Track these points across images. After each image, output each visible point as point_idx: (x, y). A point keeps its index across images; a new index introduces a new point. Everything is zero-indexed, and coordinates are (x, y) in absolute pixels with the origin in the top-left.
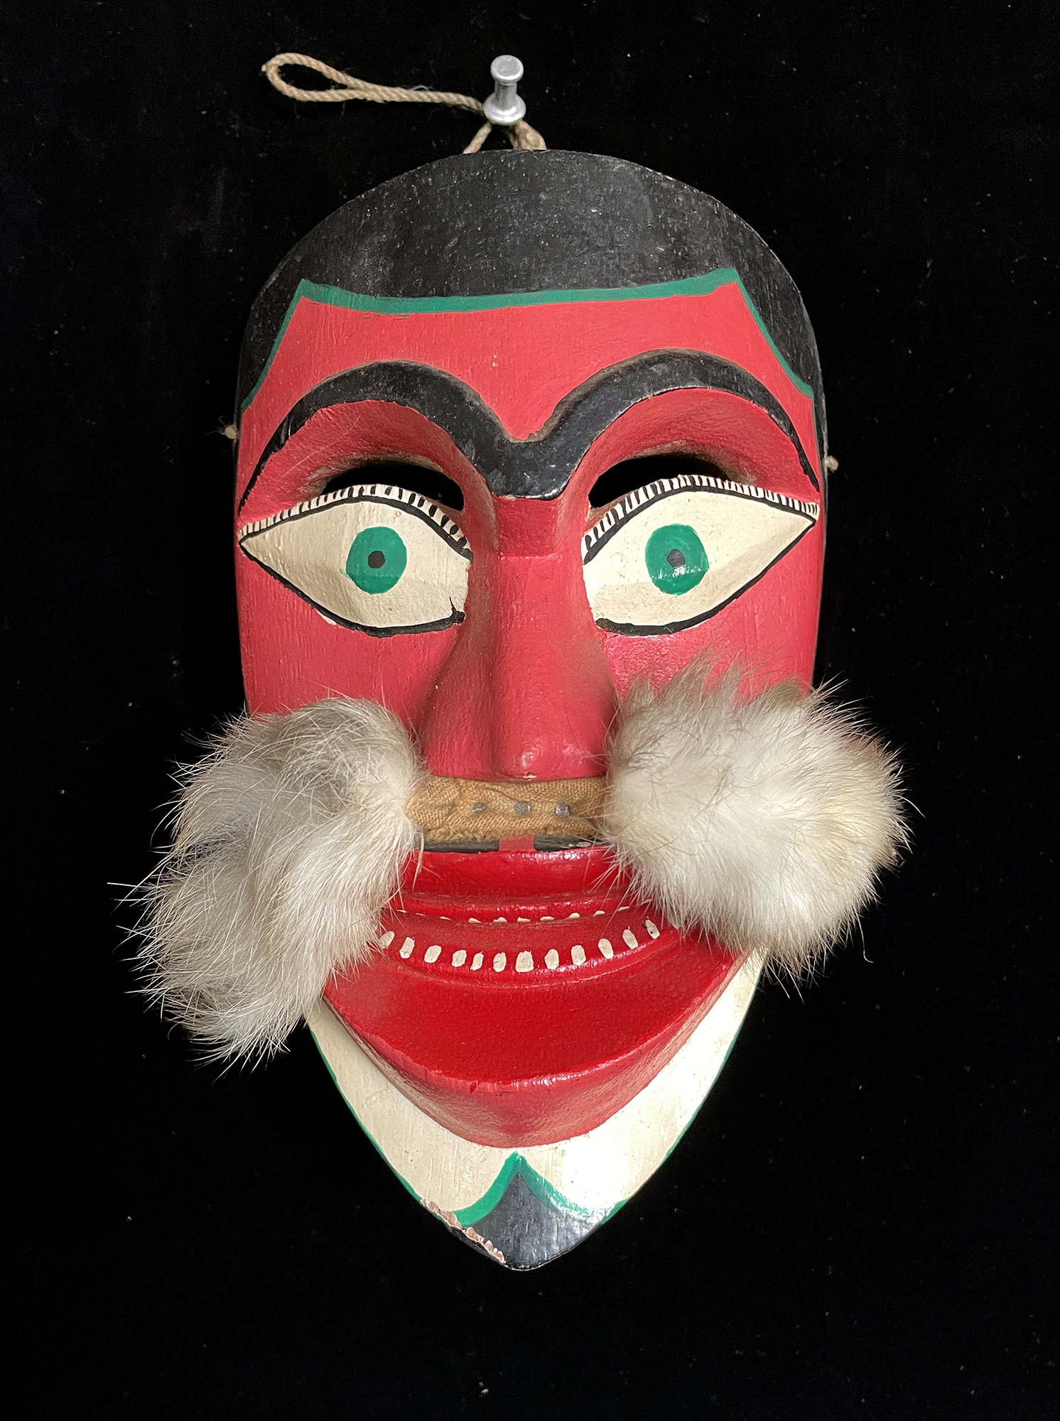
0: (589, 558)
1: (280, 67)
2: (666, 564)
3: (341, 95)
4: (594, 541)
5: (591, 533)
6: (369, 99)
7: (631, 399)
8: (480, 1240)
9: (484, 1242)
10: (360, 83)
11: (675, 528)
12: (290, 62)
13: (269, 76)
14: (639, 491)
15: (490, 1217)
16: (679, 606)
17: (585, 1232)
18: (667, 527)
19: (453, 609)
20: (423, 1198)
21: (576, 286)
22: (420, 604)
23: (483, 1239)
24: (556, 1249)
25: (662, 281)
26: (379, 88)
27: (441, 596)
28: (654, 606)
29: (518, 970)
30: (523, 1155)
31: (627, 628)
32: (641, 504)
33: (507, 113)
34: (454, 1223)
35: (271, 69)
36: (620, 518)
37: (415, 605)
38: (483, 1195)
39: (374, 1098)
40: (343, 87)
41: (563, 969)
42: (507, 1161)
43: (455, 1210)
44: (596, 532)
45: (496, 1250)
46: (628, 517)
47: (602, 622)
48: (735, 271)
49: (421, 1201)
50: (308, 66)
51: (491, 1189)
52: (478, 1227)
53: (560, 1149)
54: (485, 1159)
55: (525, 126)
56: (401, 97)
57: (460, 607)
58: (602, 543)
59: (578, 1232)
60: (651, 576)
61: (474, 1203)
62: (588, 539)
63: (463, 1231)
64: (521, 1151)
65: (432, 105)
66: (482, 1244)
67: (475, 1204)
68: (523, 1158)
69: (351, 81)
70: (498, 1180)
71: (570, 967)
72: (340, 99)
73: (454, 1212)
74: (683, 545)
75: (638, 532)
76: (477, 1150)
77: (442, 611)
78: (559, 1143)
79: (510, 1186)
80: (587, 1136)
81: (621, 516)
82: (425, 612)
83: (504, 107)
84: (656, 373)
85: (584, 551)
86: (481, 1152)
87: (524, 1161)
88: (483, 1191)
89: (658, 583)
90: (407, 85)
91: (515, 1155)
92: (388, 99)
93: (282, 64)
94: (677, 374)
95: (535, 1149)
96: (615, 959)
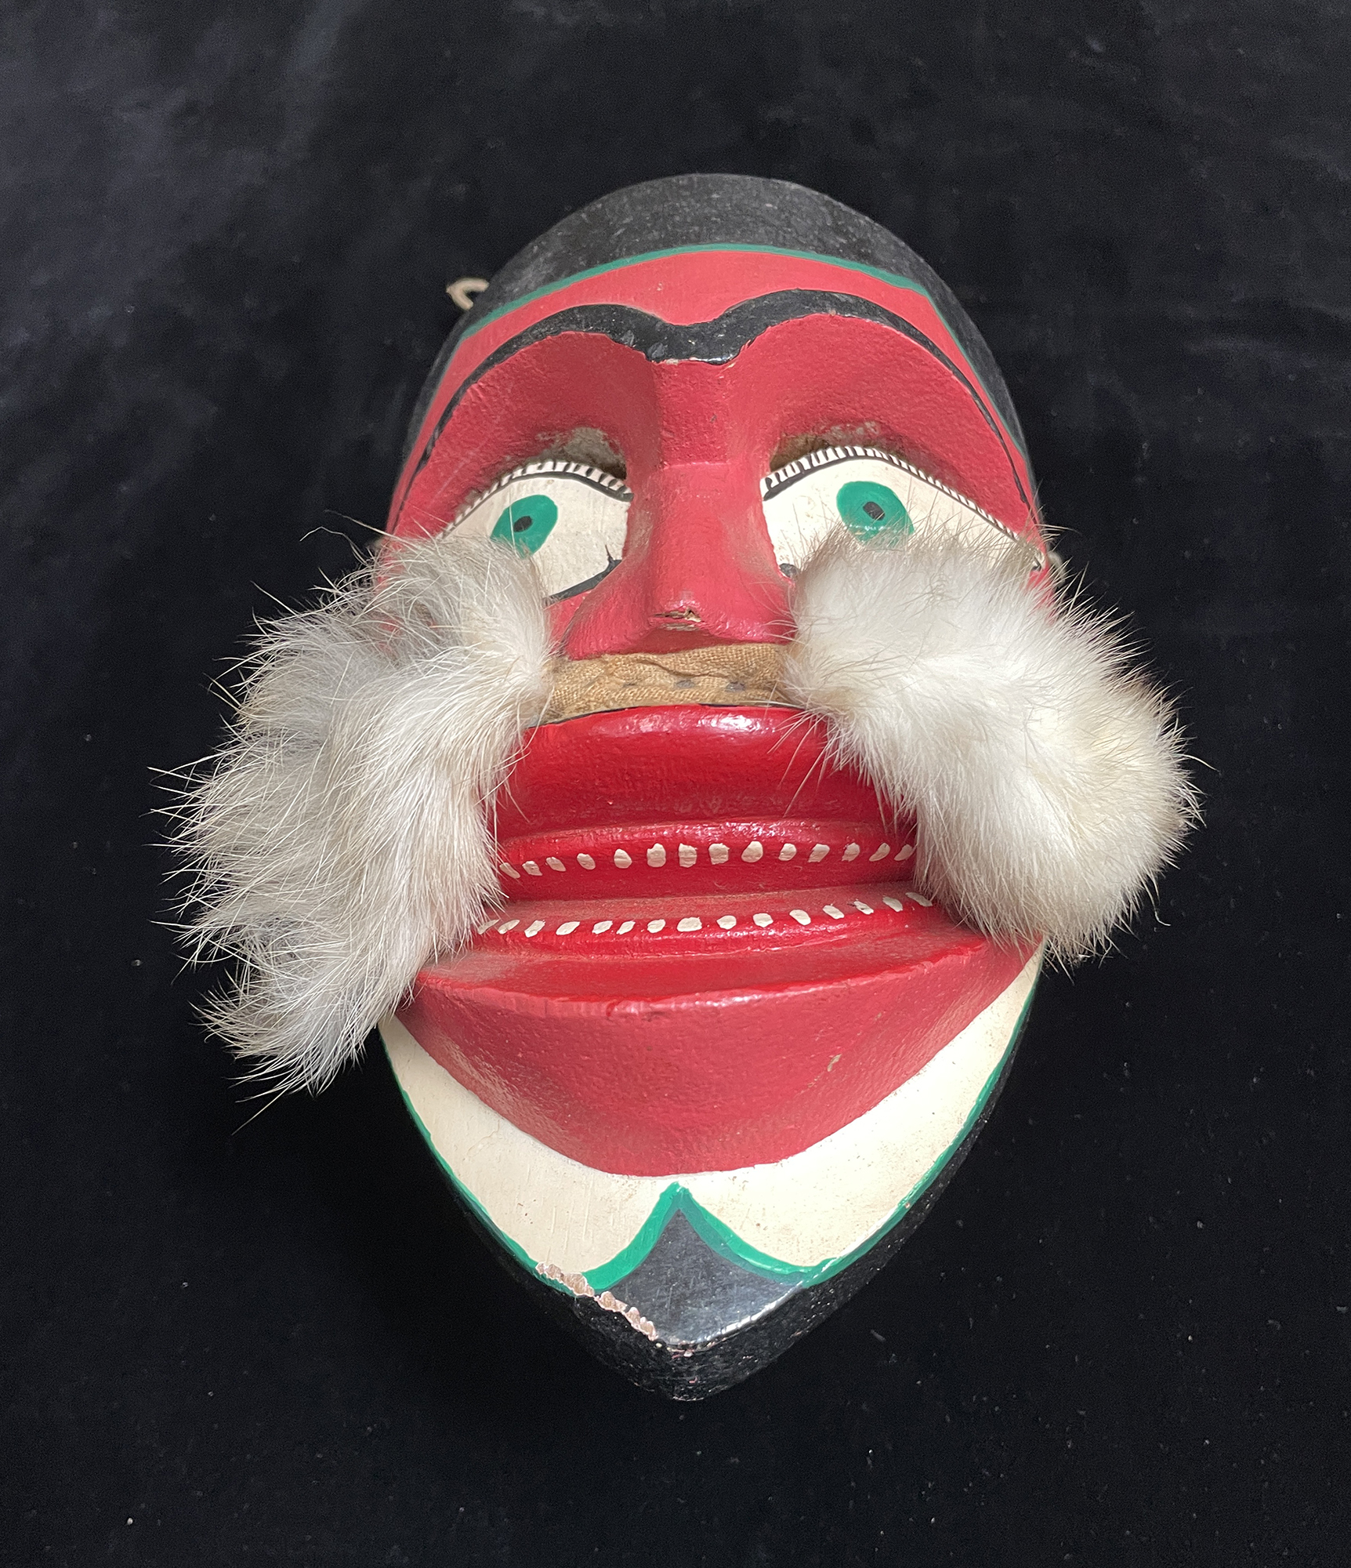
0: (769, 497)
4: (775, 482)
5: (772, 477)
7: (811, 307)
8: (620, 1307)
9: (627, 1310)
13: (454, 296)
15: (635, 1274)
19: (610, 558)
20: (540, 1263)
22: (571, 562)
23: (624, 1306)
27: (595, 546)
29: (681, 929)
30: (687, 1186)
32: (829, 461)
34: (583, 1289)
35: (456, 291)
36: (805, 468)
37: (565, 565)
38: (627, 1244)
39: (480, 1146)
41: (741, 934)
42: (663, 1195)
43: (585, 1271)
44: (778, 476)
45: (643, 1319)
46: (814, 469)
49: (536, 1268)
51: (638, 1236)
52: (618, 1291)
53: (739, 1179)
54: (630, 1196)
57: (618, 554)
58: (783, 486)
61: (613, 1257)
63: (596, 1299)
64: (685, 1181)
66: (623, 1313)
67: (616, 1258)
68: (686, 1190)
70: (649, 1223)
71: (751, 929)
73: (584, 1274)
75: (828, 481)
76: (620, 1184)
77: (597, 565)
78: (739, 1170)
79: (667, 1230)
81: (806, 466)
82: (576, 570)
85: (764, 488)
86: (626, 1186)
87: (686, 1195)
88: (627, 1240)
91: (674, 1186)
95: (705, 1178)
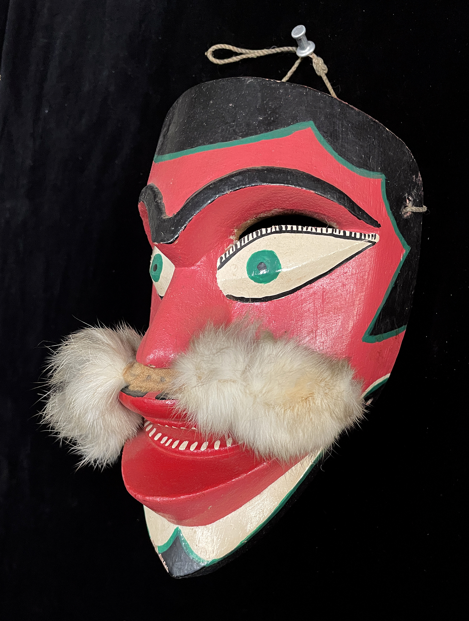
0: (220, 267)
1: (213, 52)
2: (256, 269)
3: (237, 58)
4: (224, 259)
5: (223, 256)
6: (250, 57)
7: (217, 194)
10: (247, 51)
11: (264, 252)
12: (217, 48)
13: (208, 56)
14: (250, 235)
15: (167, 551)
16: (267, 289)
17: (198, 568)
18: (260, 251)
21: (211, 143)
23: (163, 560)
24: (186, 572)
25: (256, 134)
26: (256, 51)
28: (253, 289)
29: (179, 449)
30: (180, 529)
31: (242, 299)
32: (249, 241)
33: (306, 50)
34: (157, 551)
35: (209, 54)
36: (238, 248)
38: (166, 542)
40: (241, 54)
41: (195, 451)
42: (175, 530)
44: (226, 255)
45: (166, 566)
46: (242, 247)
47: (228, 296)
48: (312, 123)
49: (151, 538)
50: (225, 48)
51: (169, 540)
52: (163, 555)
53: (194, 530)
54: (168, 527)
55: (315, 55)
56: (264, 53)
58: (227, 260)
59: (195, 568)
60: (248, 275)
61: (163, 544)
62: (222, 258)
63: (159, 555)
64: (180, 527)
65: (278, 54)
66: (163, 562)
68: (180, 530)
69: (243, 51)
70: (171, 537)
71: (199, 451)
72: (237, 60)
73: (158, 546)
74: (266, 260)
75: (246, 254)
76: (167, 522)
78: (194, 527)
79: (175, 541)
80: (205, 527)
81: (239, 247)
83: (303, 48)
84: (234, 181)
85: (218, 264)
87: (180, 531)
88: (166, 540)
89: (252, 278)
90: (268, 47)
91: (177, 528)
92: (258, 55)
93: (214, 50)
94: (247, 180)
95: (184, 527)
96: (219, 451)
